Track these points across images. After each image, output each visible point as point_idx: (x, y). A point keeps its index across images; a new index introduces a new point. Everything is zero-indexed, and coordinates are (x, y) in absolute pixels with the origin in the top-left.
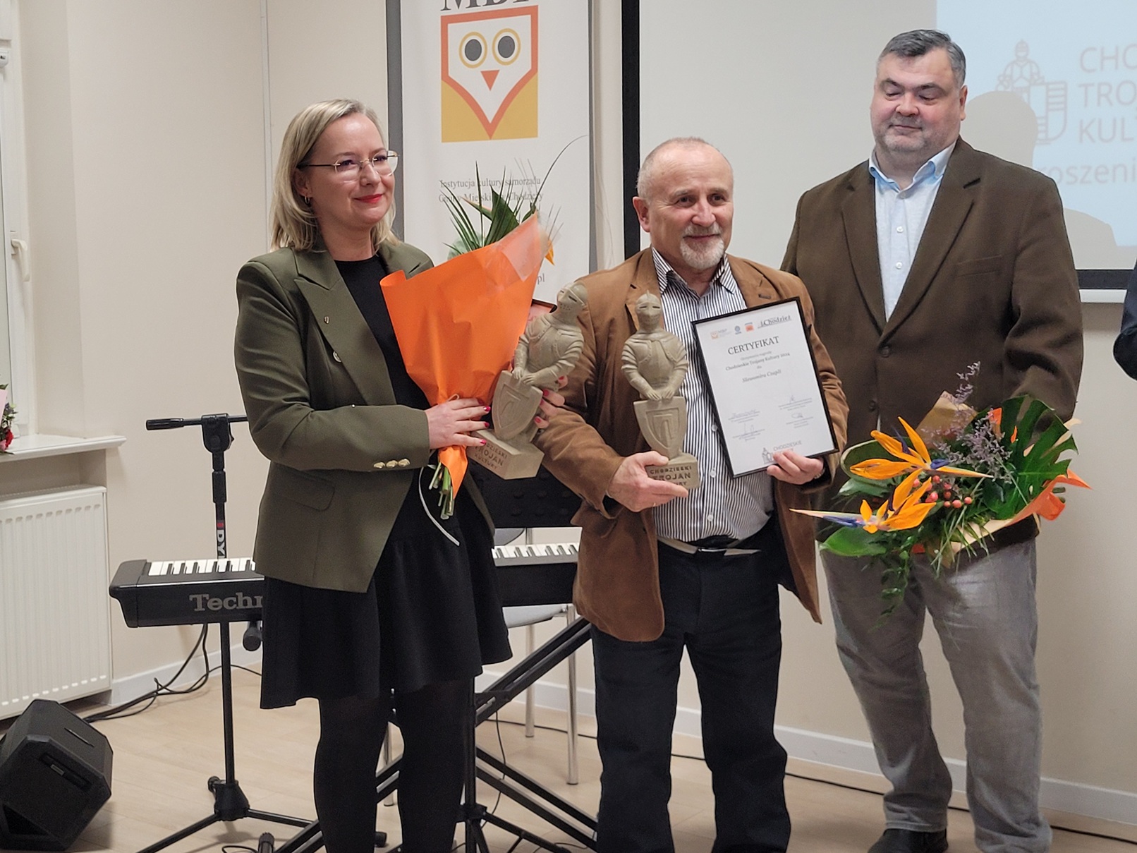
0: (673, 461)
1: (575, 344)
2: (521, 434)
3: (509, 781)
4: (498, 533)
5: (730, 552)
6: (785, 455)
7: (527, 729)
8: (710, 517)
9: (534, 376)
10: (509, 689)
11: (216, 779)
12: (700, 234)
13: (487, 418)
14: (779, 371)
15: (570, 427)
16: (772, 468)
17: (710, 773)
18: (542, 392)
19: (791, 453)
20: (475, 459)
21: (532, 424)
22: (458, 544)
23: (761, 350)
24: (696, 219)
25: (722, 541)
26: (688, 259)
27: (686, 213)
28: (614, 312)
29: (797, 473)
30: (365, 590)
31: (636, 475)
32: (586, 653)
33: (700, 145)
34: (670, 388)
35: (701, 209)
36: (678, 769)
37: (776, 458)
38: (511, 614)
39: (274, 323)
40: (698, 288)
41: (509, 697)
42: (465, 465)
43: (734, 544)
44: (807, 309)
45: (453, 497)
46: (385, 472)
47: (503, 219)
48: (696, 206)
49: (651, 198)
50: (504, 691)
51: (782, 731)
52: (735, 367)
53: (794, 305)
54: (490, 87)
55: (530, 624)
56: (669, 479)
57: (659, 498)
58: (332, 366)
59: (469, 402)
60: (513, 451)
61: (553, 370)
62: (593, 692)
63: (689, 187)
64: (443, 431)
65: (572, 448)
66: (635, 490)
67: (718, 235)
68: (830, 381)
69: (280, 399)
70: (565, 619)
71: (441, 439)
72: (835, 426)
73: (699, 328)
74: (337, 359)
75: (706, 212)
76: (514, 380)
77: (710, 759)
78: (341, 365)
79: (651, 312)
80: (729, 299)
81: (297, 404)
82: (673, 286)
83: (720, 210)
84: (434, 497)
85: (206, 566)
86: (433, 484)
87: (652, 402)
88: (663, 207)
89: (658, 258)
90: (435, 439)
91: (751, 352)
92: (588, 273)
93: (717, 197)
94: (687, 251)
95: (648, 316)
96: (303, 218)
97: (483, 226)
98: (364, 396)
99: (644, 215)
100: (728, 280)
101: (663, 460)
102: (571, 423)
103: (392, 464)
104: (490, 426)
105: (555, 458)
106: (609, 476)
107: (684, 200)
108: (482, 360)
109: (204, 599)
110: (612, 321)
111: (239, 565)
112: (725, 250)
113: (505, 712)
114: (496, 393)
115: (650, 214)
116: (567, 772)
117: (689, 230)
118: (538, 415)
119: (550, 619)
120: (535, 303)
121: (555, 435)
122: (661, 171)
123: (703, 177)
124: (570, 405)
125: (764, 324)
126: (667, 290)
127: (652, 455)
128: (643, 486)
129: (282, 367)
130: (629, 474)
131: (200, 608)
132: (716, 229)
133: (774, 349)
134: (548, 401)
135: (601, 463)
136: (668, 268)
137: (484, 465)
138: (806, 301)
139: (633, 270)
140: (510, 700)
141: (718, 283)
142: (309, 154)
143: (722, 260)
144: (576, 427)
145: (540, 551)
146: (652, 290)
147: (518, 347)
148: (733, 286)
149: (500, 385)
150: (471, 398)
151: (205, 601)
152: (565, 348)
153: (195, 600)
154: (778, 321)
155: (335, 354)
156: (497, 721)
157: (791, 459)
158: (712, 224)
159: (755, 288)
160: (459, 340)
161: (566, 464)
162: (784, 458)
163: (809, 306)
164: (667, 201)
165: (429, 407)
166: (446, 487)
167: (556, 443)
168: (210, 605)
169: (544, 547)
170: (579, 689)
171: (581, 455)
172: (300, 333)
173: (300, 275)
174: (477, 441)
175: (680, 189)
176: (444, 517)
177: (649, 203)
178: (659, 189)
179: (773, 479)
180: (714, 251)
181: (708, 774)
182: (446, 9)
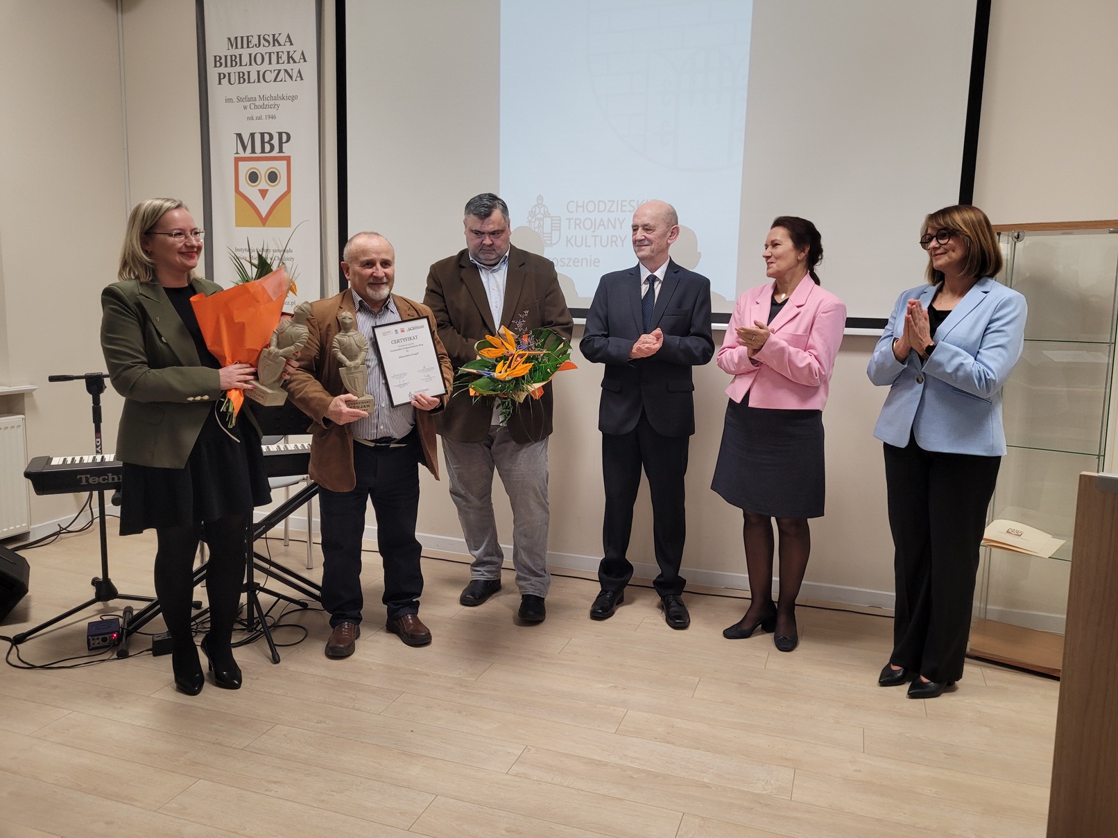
0: (360, 399)
1: (304, 334)
2: (275, 382)
3: (273, 569)
4: (265, 438)
5: (392, 446)
6: (420, 395)
7: (285, 542)
8: (382, 427)
9: (281, 351)
10: (272, 521)
11: (97, 578)
12: (377, 282)
13: (255, 374)
14: (418, 353)
15: (305, 381)
16: (413, 402)
17: (382, 558)
18: (285, 360)
19: (423, 395)
20: (248, 396)
21: (281, 377)
22: (239, 441)
23: (408, 342)
24: (374, 274)
25: (388, 440)
26: (370, 295)
27: (369, 271)
28: (330, 320)
29: (426, 404)
30: (183, 467)
31: (340, 406)
32: (316, 500)
33: (376, 236)
34: (359, 361)
35: (377, 269)
36: (365, 558)
37: (415, 397)
38: (272, 481)
39: (124, 320)
40: (376, 310)
41: (273, 525)
42: (242, 399)
43: (395, 441)
44: (433, 322)
45: (235, 416)
46: (194, 402)
47: (264, 267)
48: (374, 268)
49: (351, 262)
50: (271, 521)
51: (419, 535)
52: (395, 351)
53: (425, 320)
54: (264, 198)
55: (287, 486)
56: (358, 408)
57: (352, 418)
58: (161, 345)
59: (244, 365)
60: (269, 391)
61: (292, 348)
62: (319, 520)
63: (370, 258)
64: (229, 380)
65: (306, 392)
66: (340, 413)
67: (387, 283)
68: (445, 360)
69: (128, 362)
70: (306, 483)
71: (228, 385)
72: (446, 382)
73: (376, 330)
74: (165, 341)
75: (380, 271)
76: (270, 353)
77: (382, 551)
78: (166, 344)
79: (348, 321)
80: (393, 316)
81: (139, 366)
82: (362, 308)
83: (387, 270)
84: (225, 416)
85: (88, 459)
86: (223, 409)
87: (349, 368)
88: (357, 268)
89: (354, 293)
90: (224, 383)
91: (403, 343)
92: (319, 299)
93: (386, 264)
94: (370, 291)
95: (346, 323)
96: (148, 262)
97: (252, 272)
98: (181, 361)
99: (347, 272)
100: (392, 306)
101: (355, 398)
102: (306, 379)
103: (198, 398)
104: (257, 379)
105: (297, 397)
106: (326, 407)
107: (368, 264)
108: (252, 343)
109: (87, 478)
110: (329, 325)
111: (110, 457)
112: (390, 292)
113: (271, 533)
114: (260, 360)
115: (350, 271)
116: (307, 563)
117: (371, 280)
118: (283, 372)
119: (298, 483)
120: (283, 314)
121: (297, 385)
122: (355, 248)
123: (378, 253)
124: (306, 369)
125: (410, 329)
126: (359, 310)
127: (349, 396)
128: (344, 411)
129: (129, 345)
130: (337, 406)
131: (84, 482)
132: (385, 280)
133: (415, 342)
134: (290, 365)
135: (321, 399)
136: (360, 299)
137: (253, 398)
138: (433, 319)
139: (341, 300)
140: (274, 526)
141: (387, 308)
142: (153, 227)
143: (389, 296)
144: (308, 381)
145: (291, 447)
146: (350, 310)
147: (272, 336)
148: (394, 309)
149: (262, 356)
150: (246, 363)
151: (87, 479)
152: (298, 336)
153: (81, 478)
154: (417, 328)
155: (163, 338)
156: (266, 538)
157: (424, 398)
158: (383, 277)
159: (406, 311)
160: (238, 331)
161: (303, 400)
162: (420, 397)
163: (434, 322)
164: (359, 265)
165: (220, 367)
166: (230, 410)
167: (297, 389)
168: (91, 481)
169: (293, 445)
170: (313, 519)
171: (310, 396)
172: (140, 325)
173: (140, 294)
174: (249, 386)
175: (366, 258)
176: (230, 427)
177: (349, 265)
178: (355, 258)
179: (415, 408)
180: (385, 291)
181: (381, 559)
182: (237, 153)
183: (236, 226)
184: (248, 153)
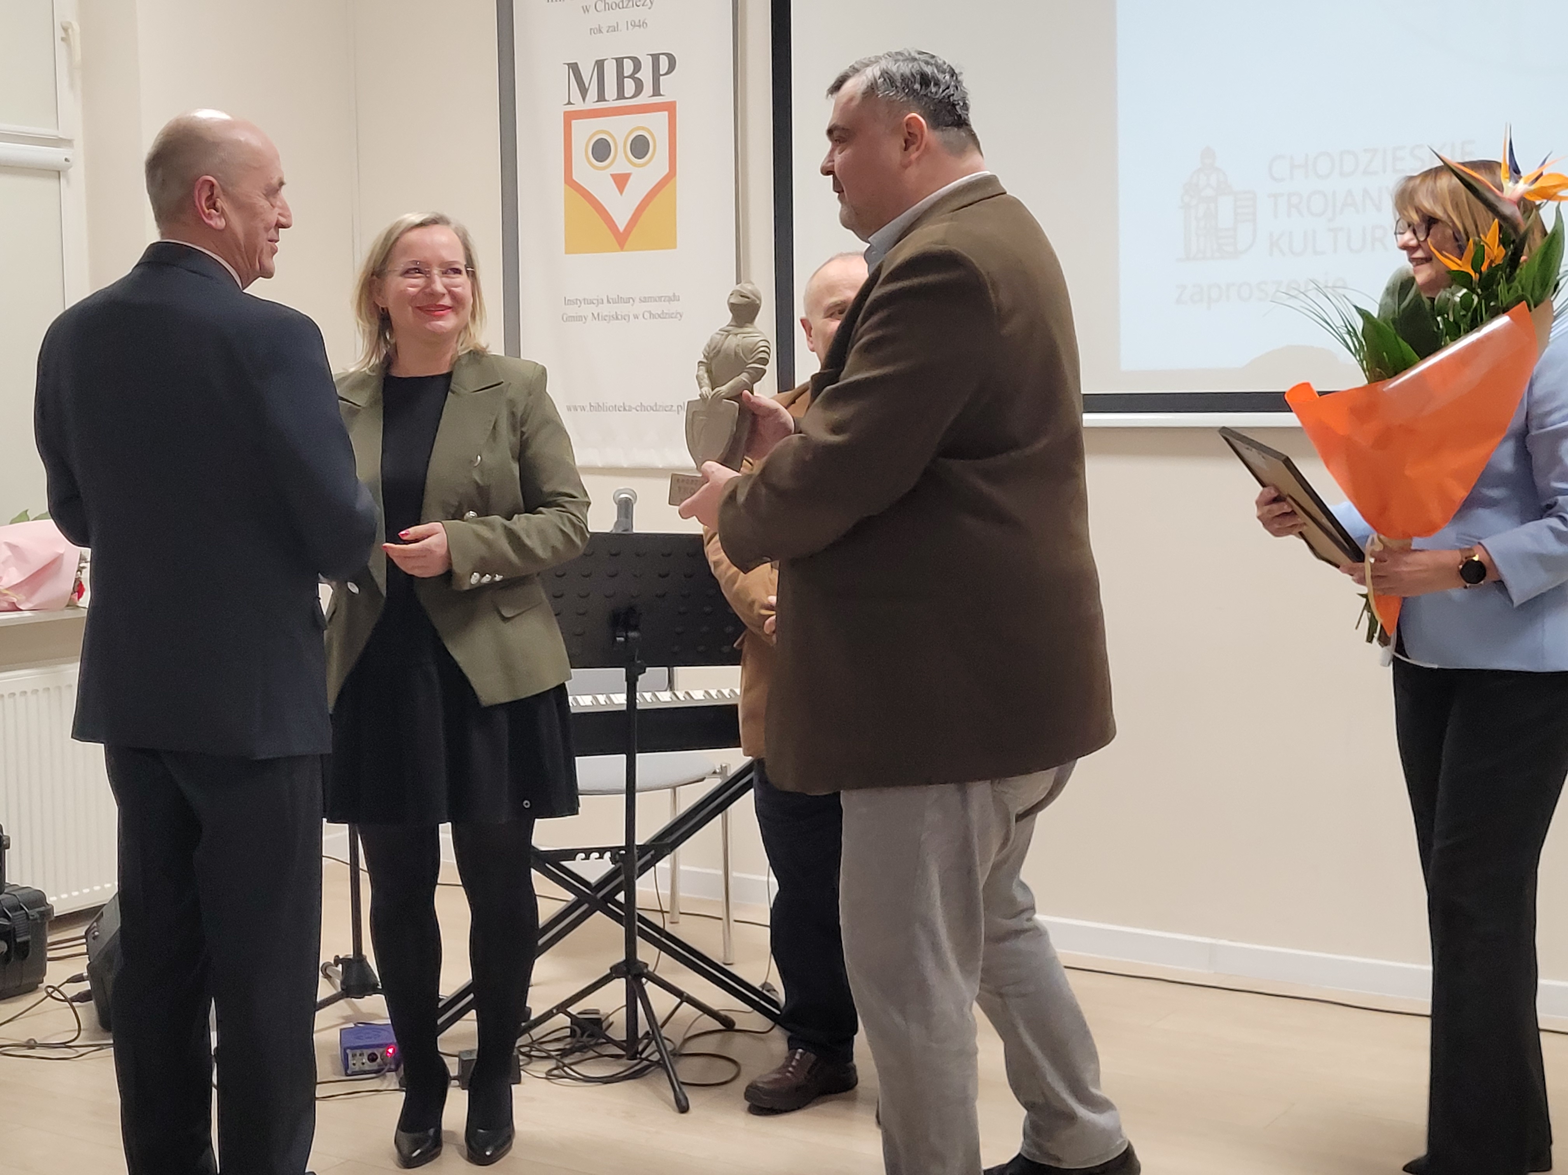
10: (668, 841)
41: (670, 847)
54: (621, 192)
55: (675, 786)
63: (841, 298)
88: (820, 321)
99: (810, 334)
107: (838, 312)
119: (702, 780)
122: (817, 283)
140: (669, 852)
175: (835, 300)
177: (810, 319)
178: (815, 302)
182: (569, 103)
183: (566, 253)
184: (591, 102)
